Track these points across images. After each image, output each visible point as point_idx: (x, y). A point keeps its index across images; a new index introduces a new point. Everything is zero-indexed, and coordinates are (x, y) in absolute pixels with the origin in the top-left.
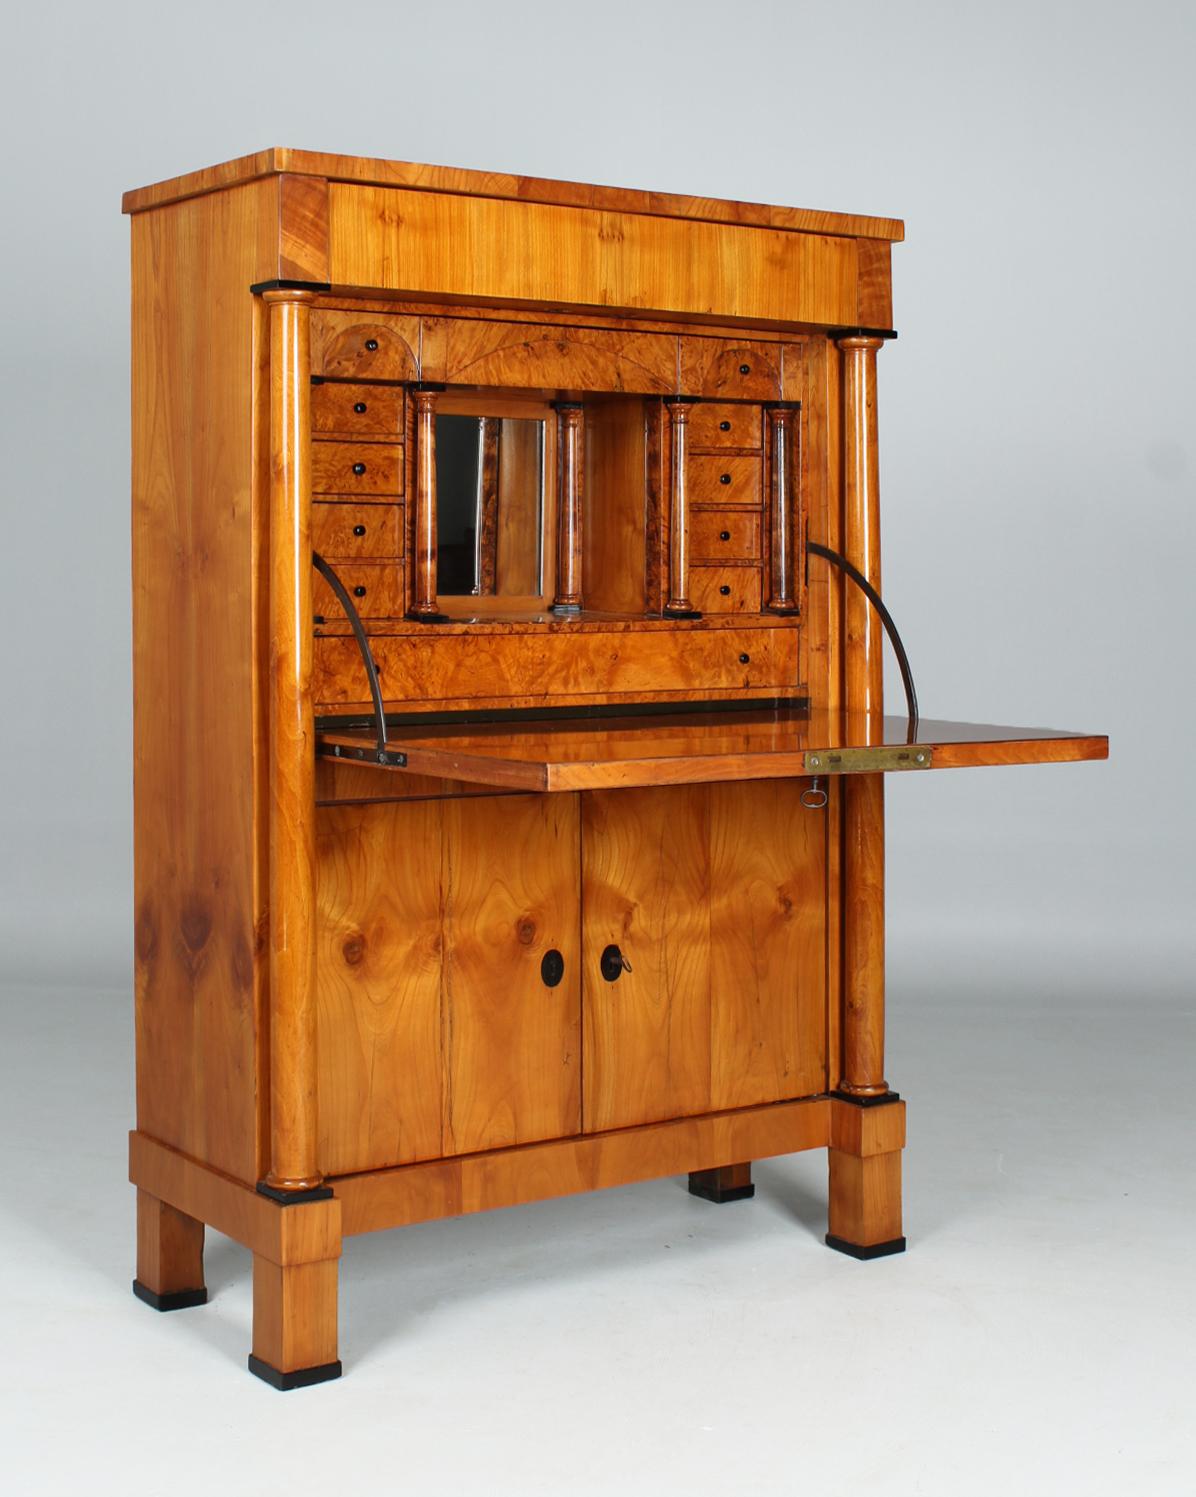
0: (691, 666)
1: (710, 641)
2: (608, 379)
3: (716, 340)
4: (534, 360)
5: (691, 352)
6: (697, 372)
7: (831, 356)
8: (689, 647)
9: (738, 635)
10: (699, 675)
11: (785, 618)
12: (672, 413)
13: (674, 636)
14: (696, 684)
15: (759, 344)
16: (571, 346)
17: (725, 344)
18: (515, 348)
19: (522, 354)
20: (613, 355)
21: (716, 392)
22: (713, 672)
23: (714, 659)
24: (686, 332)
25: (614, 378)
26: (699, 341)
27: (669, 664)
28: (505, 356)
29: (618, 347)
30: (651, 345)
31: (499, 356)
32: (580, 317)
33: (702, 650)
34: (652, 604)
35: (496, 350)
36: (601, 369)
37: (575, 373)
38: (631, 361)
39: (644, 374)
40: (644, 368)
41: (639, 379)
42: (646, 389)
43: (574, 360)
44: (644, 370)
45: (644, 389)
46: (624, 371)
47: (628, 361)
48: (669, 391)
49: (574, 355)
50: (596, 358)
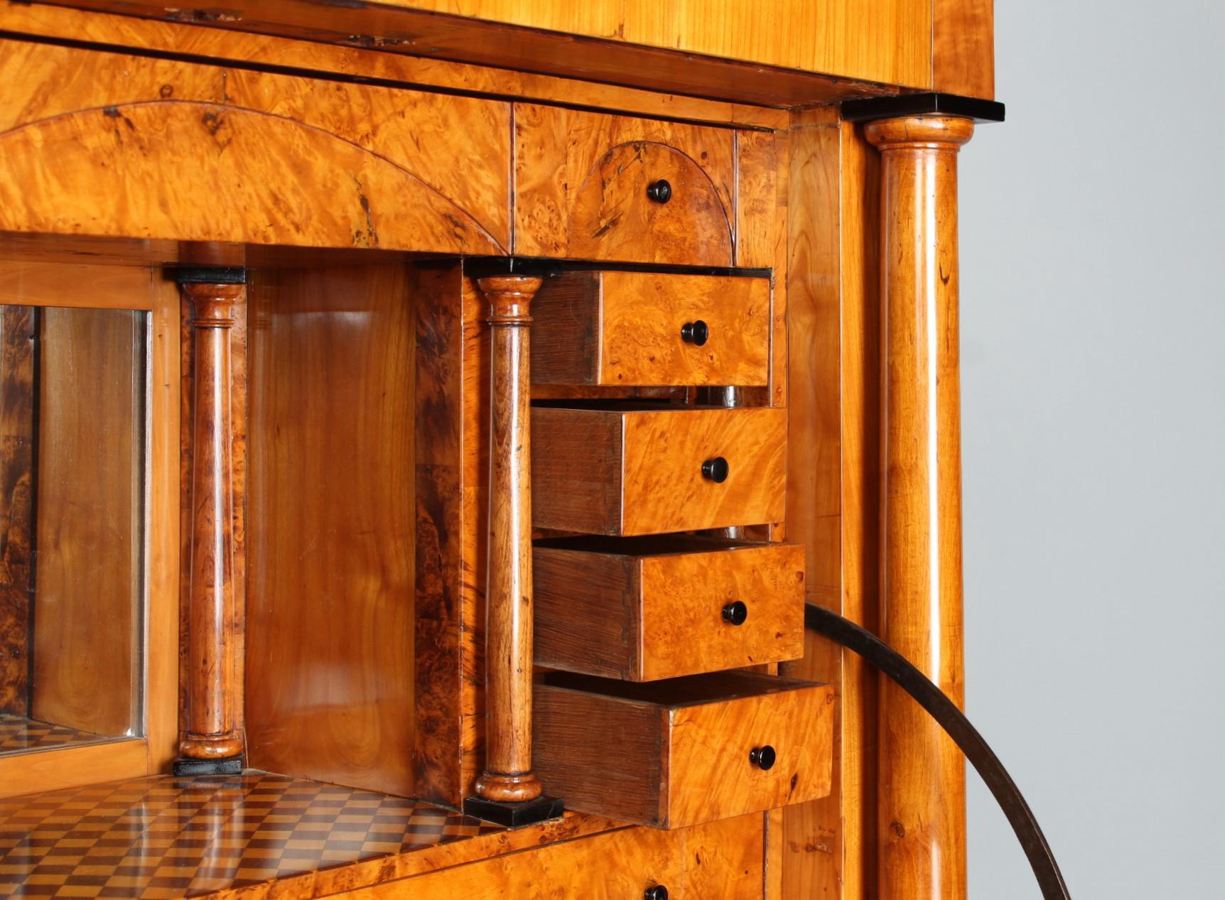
1: (580, 866)
2: (337, 213)
3: (597, 116)
4: (133, 154)
5: (542, 145)
6: (553, 196)
7: (847, 161)
12: (487, 300)
13: (499, 870)
15: (688, 127)
16: (240, 120)
17: (615, 127)
18: (79, 121)
19: (98, 138)
20: (351, 149)
21: (597, 247)
24: (528, 94)
25: (354, 210)
26: (557, 118)
28: (47, 144)
29: (364, 127)
30: (445, 121)
31: (27, 143)
32: (264, 40)
33: (562, 892)
34: (435, 779)
35: (19, 126)
36: (320, 187)
37: (250, 196)
38: (397, 167)
39: (429, 201)
40: (429, 186)
41: (417, 213)
42: (432, 240)
43: (248, 160)
44: (429, 190)
45: (427, 241)
46: (380, 191)
47: (388, 166)
48: (489, 243)
49: (247, 144)
50: (307, 158)
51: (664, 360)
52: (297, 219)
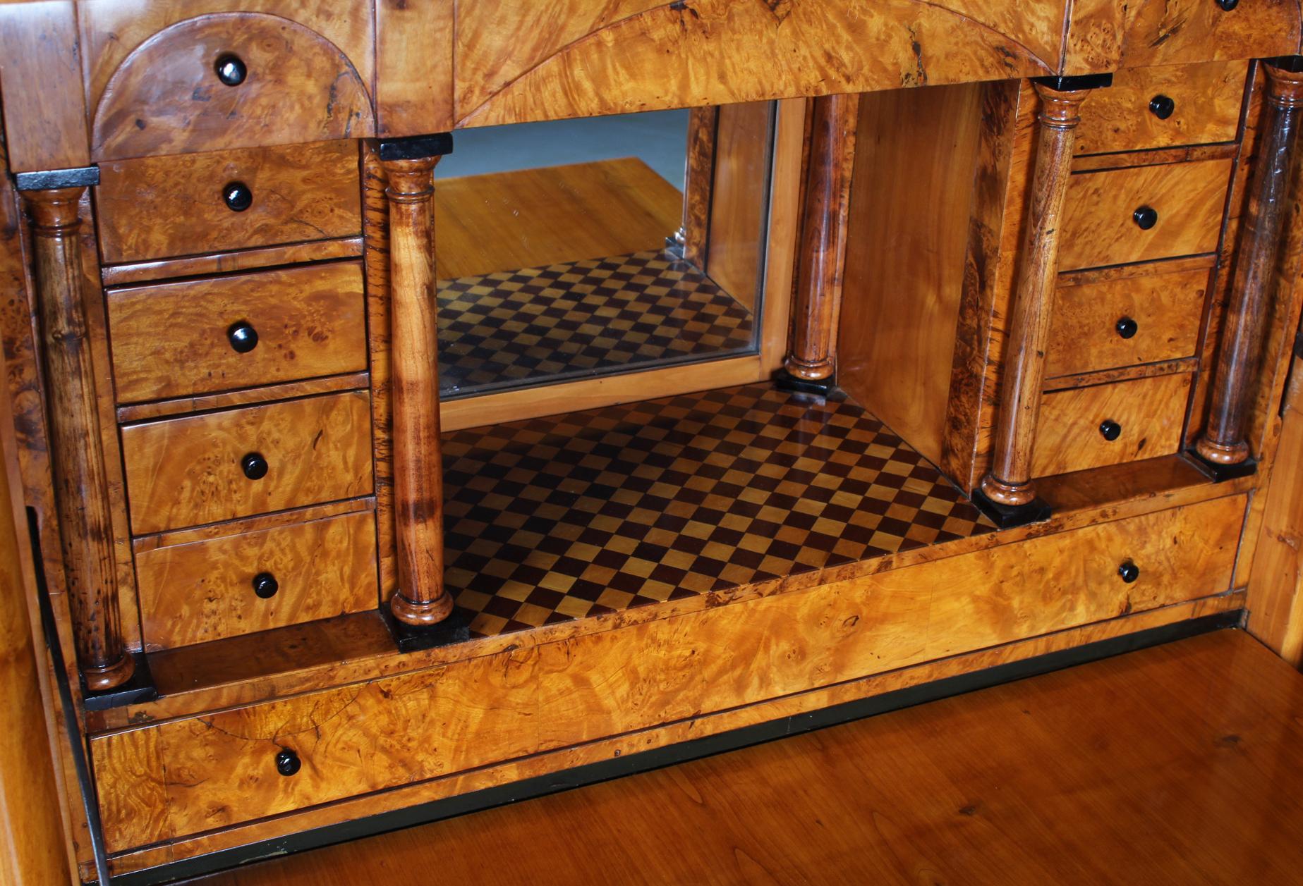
0: (1015, 603)
1: (1061, 551)
2: (887, 61)
4: (696, 39)
6: (1110, 18)
8: (1015, 572)
9: (1123, 530)
10: (1030, 616)
11: (1223, 483)
12: (1040, 116)
13: (987, 557)
14: (1023, 631)
18: (648, 19)
19: (664, 30)
22: (1059, 604)
23: (1065, 582)
25: (906, 56)
27: (970, 608)
28: (617, 42)
31: (600, 44)
33: (1042, 570)
35: (593, 32)
36: (873, 41)
37: (805, 58)
38: (952, 12)
39: (982, 37)
40: (983, 24)
41: (968, 50)
42: (981, 72)
43: (805, 27)
44: (982, 28)
45: (976, 73)
46: (933, 36)
47: (944, 12)
48: (1039, 67)
49: (805, 14)
50: (863, 17)
51: (1129, 129)
52: (850, 70)
